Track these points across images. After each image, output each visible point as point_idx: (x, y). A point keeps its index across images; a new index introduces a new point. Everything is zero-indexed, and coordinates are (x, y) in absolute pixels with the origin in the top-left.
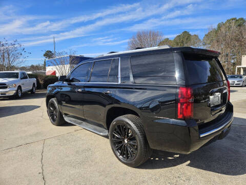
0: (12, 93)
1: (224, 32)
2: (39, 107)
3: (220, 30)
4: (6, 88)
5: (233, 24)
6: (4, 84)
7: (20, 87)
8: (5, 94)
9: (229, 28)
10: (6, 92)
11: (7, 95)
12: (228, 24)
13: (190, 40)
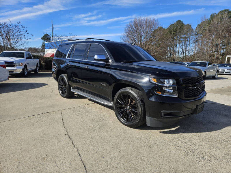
0: (19, 71)
1: (216, 23)
2: (47, 84)
3: (213, 20)
4: (13, 66)
5: (225, 16)
6: (12, 62)
7: (26, 66)
8: (13, 72)
9: (222, 19)
10: (14, 70)
11: (15, 72)
12: (220, 16)
13: (183, 29)
